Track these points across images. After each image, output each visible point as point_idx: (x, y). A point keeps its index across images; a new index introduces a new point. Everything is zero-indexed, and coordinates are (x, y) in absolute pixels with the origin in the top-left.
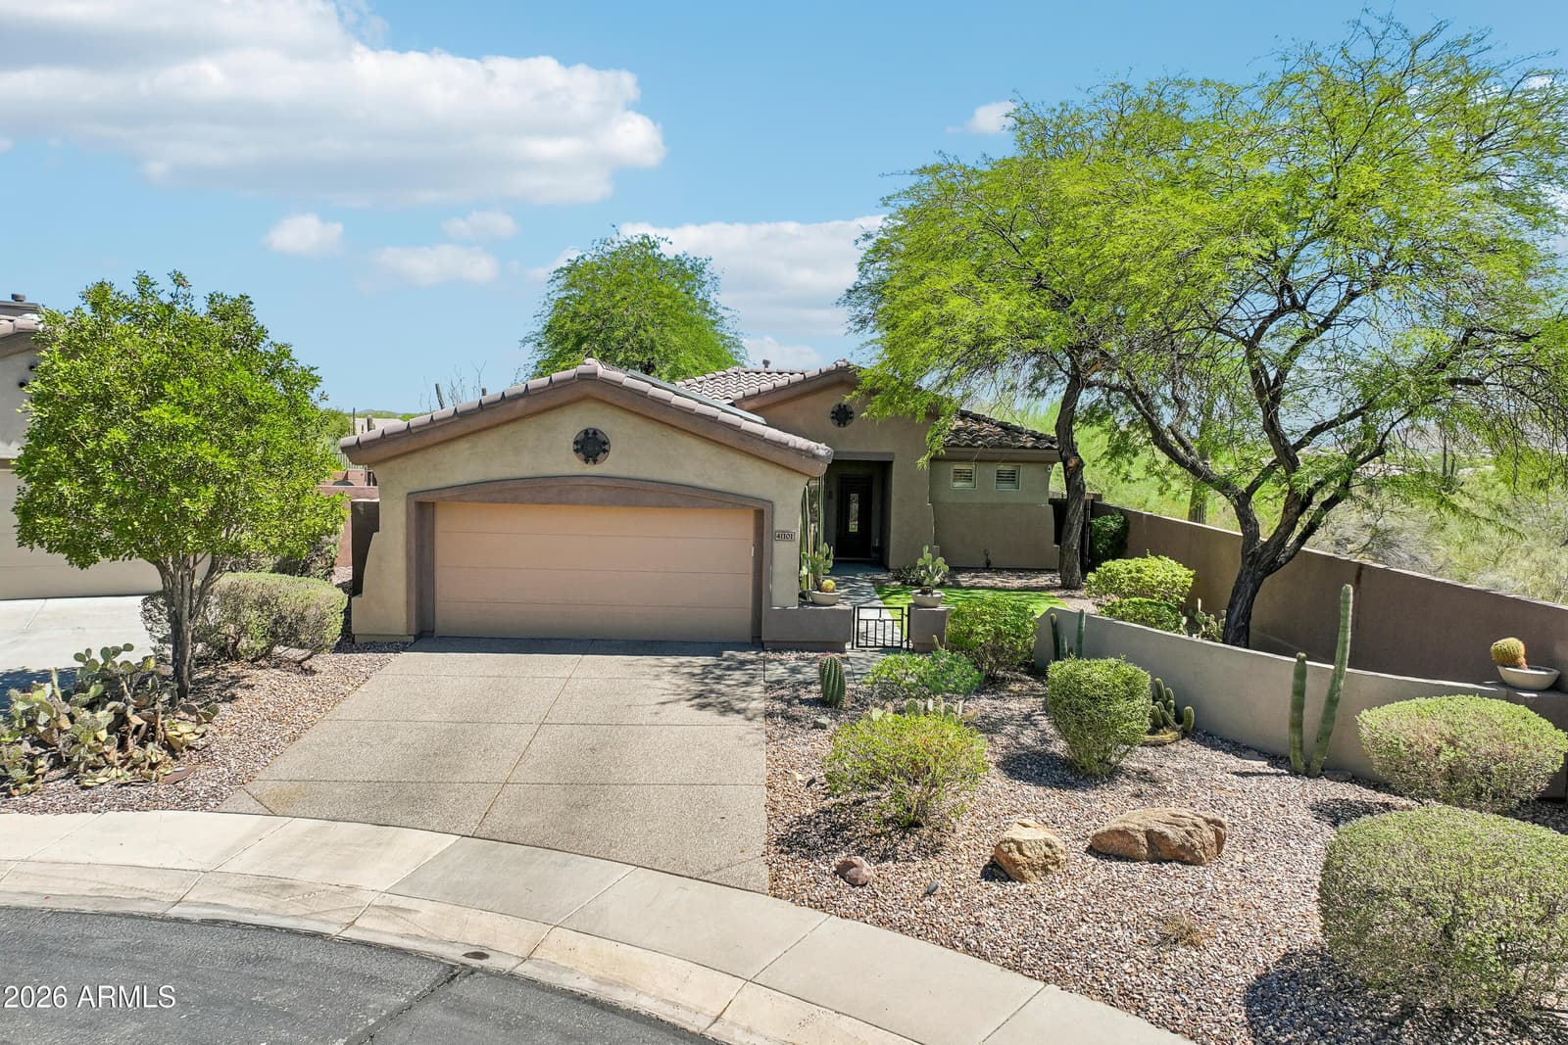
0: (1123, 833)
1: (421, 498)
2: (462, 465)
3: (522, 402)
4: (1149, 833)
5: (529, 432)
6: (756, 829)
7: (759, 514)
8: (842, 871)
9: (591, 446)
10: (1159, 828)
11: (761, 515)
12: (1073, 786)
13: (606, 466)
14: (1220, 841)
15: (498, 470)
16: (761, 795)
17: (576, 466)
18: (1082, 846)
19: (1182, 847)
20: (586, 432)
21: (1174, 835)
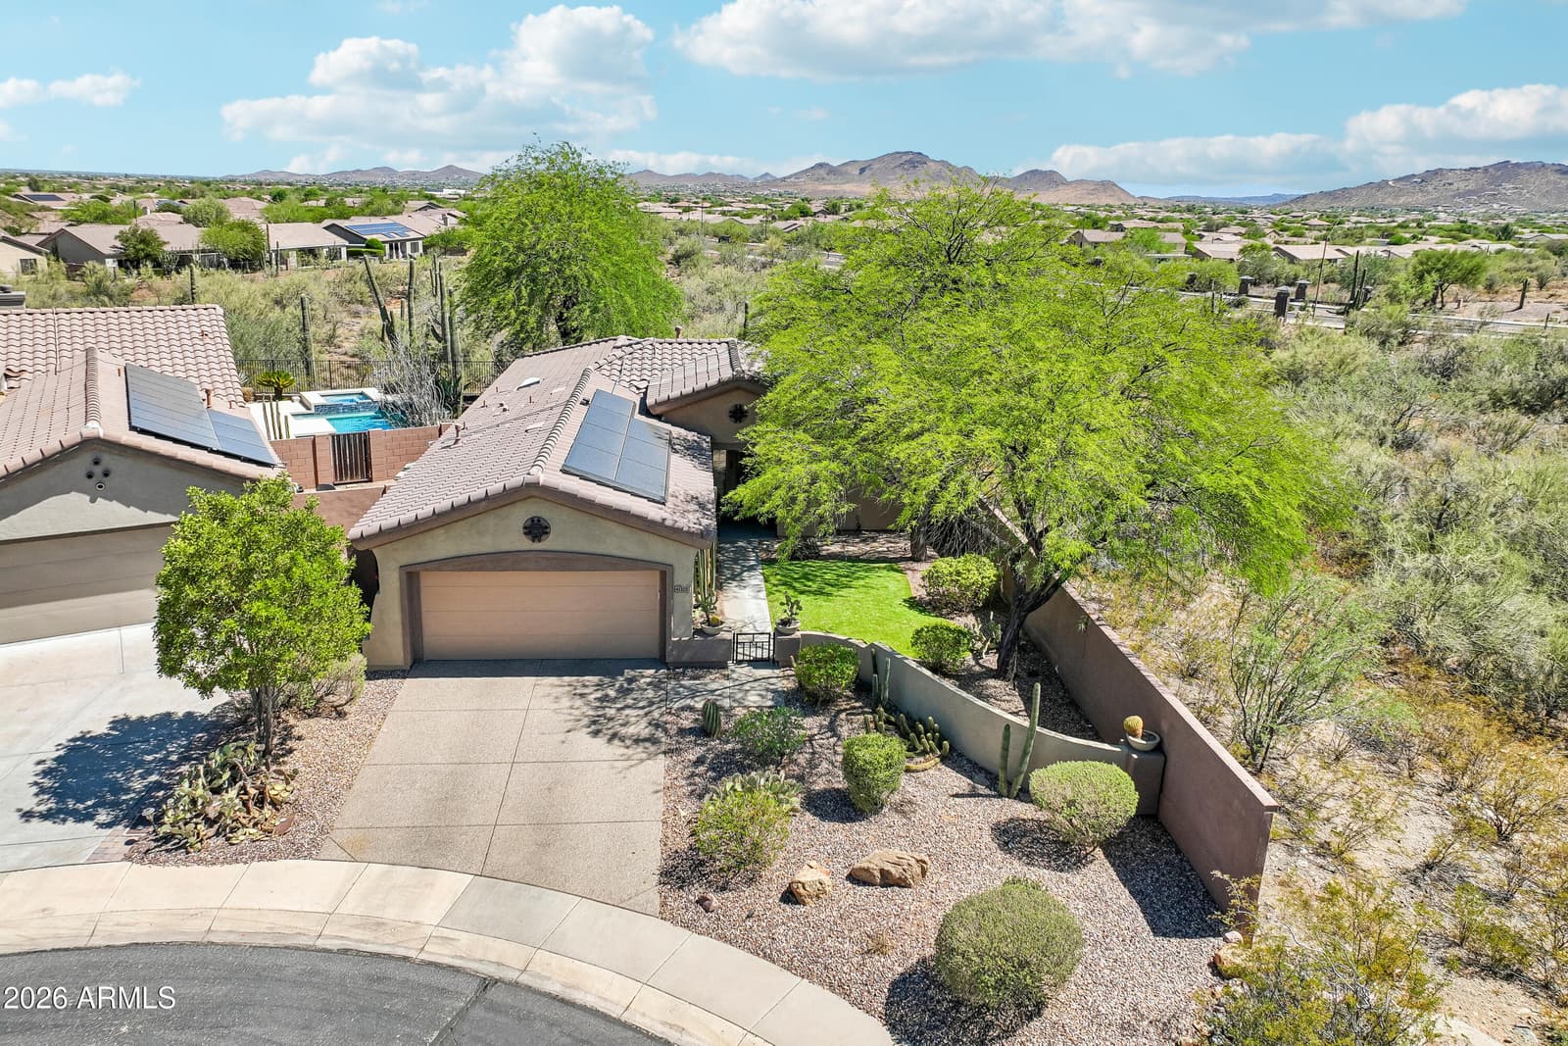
0: (867, 870)
1: (409, 569)
2: (441, 545)
3: (484, 503)
4: (882, 871)
5: (490, 521)
6: (653, 861)
7: (663, 575)
8: (702, 901)
9: (536, 529)
10: (888, 867)
11: (665, 574)
12: (852, 820)
13: (547, 544)
14: (924, 872)
15: (467, 547)
16: (657, 831)
17: (526, 544)
18: (846, 872)
19: (900, 878)
20: (532, 520)
21: (895, 871)
